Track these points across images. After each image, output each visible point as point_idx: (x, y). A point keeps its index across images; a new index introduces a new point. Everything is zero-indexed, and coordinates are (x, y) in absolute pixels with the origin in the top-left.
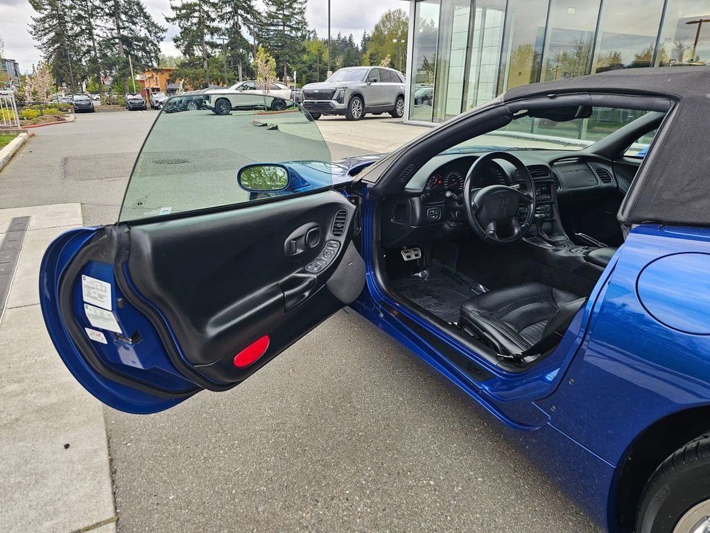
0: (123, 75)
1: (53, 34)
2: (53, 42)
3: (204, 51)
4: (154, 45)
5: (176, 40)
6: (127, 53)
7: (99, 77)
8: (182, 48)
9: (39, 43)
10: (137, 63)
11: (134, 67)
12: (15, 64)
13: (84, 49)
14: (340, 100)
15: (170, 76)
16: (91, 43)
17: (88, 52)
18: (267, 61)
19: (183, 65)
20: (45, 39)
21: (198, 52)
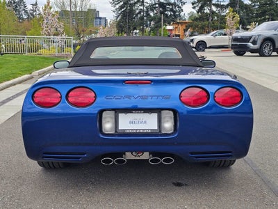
0: (157, 27)
1: (122, 3)
2: (121, 7)
3: (211, 10)
4: (179, 7)
5: (193, 4)
6: (161, 13)
7: (143, 28)
8: (197, 8)
9: (114, 9)
10: (166, 19)
11: (164, 21)
12: (106, 20)
13: (137, 11)
14: (254, 43)
15: (186, 26)
16: (142, 8)
17: (140, 13)
18: (234, 17)
19: (196, 19)
20: (117, 6)
21: (207, 10)
